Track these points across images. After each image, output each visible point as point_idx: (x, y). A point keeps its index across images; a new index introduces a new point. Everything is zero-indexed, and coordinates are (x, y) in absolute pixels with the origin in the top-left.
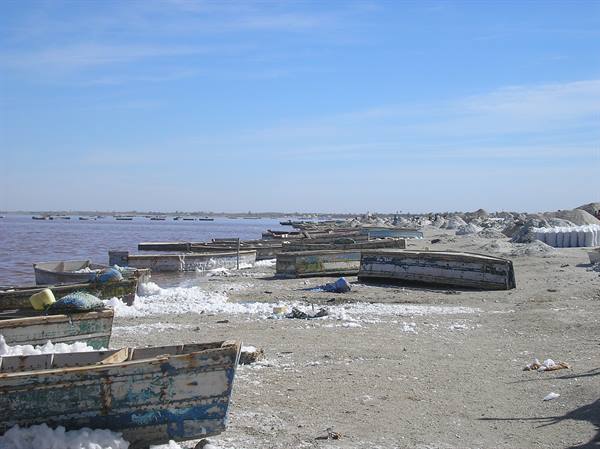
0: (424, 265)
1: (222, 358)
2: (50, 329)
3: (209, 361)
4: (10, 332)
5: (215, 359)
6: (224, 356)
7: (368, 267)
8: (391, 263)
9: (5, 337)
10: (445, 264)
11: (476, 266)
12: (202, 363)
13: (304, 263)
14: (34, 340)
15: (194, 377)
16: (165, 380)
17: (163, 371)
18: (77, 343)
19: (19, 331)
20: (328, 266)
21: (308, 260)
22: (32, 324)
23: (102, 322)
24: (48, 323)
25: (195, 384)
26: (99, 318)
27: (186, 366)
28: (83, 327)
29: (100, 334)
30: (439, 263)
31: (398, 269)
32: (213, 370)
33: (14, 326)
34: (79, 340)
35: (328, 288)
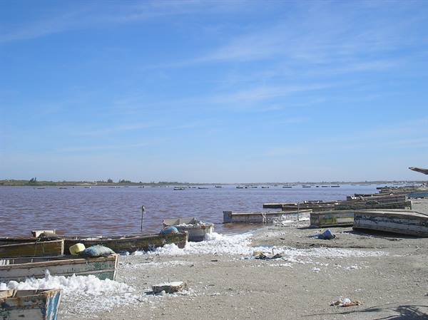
0: (387, 221)
1: (37, 301)
2: (76, 267)
3: (30, 302)
4: (53, 268)
5: (34, 301)
6: (39, 300)
7: (358, 221)
8: (370, 219)
9: (49, 271)
10: (398, 220)
11: (416, 222)
12: (26, 303)
13: (324, 219)
14: (68, 273)
15: (22, 312)
16: (5, 313)
17: (3, 307)
18: (90, 276)
19: (58, 268)
20: (339, 220)
21: (327, 217)
22: (66, 263)
23: (108, 263)
24: (75, 264)
25: (23, 316)
26: (106, 261)
27: (16, 305)
28: (96, 266)
29: (108, 270)
30: (395, 220)
31: (373, 223)
32: (33, 308)
33: (55, 265)
34: (91, 274)
35: (320, 237)
